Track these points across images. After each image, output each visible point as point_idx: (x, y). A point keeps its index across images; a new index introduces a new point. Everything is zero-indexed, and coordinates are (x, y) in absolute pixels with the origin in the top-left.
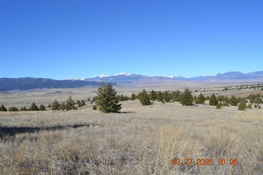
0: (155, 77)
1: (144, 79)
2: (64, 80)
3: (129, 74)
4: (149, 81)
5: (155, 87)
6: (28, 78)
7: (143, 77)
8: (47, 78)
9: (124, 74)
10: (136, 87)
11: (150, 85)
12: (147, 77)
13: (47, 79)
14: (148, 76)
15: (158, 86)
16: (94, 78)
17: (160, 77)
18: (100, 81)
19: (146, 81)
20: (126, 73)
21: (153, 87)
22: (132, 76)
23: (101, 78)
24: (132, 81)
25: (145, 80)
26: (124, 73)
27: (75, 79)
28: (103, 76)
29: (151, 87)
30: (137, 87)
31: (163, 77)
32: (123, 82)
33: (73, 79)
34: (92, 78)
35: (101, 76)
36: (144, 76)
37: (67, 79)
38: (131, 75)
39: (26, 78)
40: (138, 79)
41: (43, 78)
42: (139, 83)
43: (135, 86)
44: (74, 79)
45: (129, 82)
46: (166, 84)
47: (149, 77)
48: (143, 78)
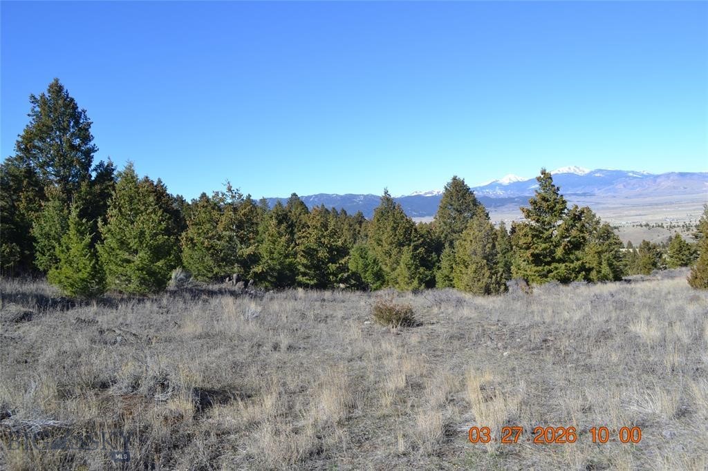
0: (668, 176)
1: (634, 181)
2: (408, 197)
3: (587, 171)
4: (647, 186)
5: (662, 204)
6: (322, 195)
7: (629, 177)
8: (365, 194)
9: (572, 171)
10: (603, 208)
11: (648, 199)
12: (643, 175)
13: (365, 197)
14: (645, 173)
15: (671, 203)
16: (487, 186)
17: (682, 175)
18: (501, 193)
19: (637, 188)
20: (578, 168)
21: (657, 204)
22: (596, 175)
23: (505, 186)
24: (596, 189)
25: (634, 184)
26: (570, 168)
27: (435, 193)
28: (510, 180)
29: (651, 205)
30: (608, 208)
31: (692, 174)
32: (569, 192)
33: (428, 193)
34: (480, 187)
35: (505, 181)
36: (631, 174)
37: (415, 194)
38: (592, 172)
39: (316, 196)
40: (612, 184)
41: (355, 195)
42: (613, 194)
43: (601, 206)
44: (431, 193)
45: (584, 195)
46: (702, 194)
47: (649, 176)
48: (628, 179)
